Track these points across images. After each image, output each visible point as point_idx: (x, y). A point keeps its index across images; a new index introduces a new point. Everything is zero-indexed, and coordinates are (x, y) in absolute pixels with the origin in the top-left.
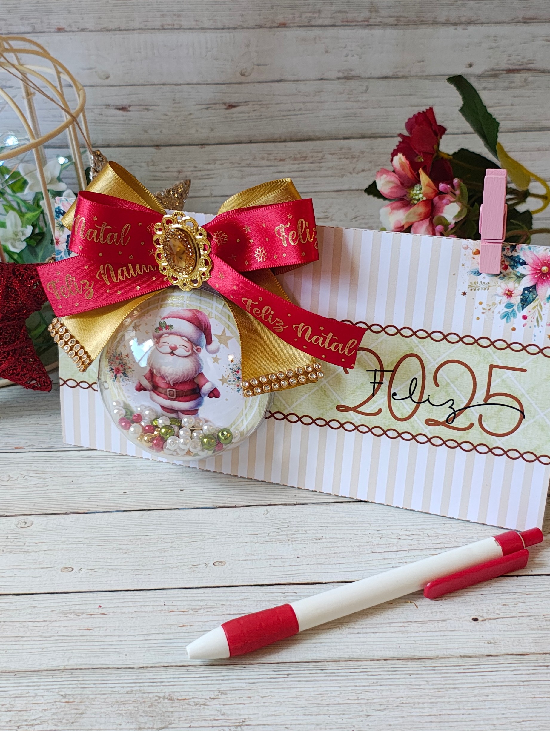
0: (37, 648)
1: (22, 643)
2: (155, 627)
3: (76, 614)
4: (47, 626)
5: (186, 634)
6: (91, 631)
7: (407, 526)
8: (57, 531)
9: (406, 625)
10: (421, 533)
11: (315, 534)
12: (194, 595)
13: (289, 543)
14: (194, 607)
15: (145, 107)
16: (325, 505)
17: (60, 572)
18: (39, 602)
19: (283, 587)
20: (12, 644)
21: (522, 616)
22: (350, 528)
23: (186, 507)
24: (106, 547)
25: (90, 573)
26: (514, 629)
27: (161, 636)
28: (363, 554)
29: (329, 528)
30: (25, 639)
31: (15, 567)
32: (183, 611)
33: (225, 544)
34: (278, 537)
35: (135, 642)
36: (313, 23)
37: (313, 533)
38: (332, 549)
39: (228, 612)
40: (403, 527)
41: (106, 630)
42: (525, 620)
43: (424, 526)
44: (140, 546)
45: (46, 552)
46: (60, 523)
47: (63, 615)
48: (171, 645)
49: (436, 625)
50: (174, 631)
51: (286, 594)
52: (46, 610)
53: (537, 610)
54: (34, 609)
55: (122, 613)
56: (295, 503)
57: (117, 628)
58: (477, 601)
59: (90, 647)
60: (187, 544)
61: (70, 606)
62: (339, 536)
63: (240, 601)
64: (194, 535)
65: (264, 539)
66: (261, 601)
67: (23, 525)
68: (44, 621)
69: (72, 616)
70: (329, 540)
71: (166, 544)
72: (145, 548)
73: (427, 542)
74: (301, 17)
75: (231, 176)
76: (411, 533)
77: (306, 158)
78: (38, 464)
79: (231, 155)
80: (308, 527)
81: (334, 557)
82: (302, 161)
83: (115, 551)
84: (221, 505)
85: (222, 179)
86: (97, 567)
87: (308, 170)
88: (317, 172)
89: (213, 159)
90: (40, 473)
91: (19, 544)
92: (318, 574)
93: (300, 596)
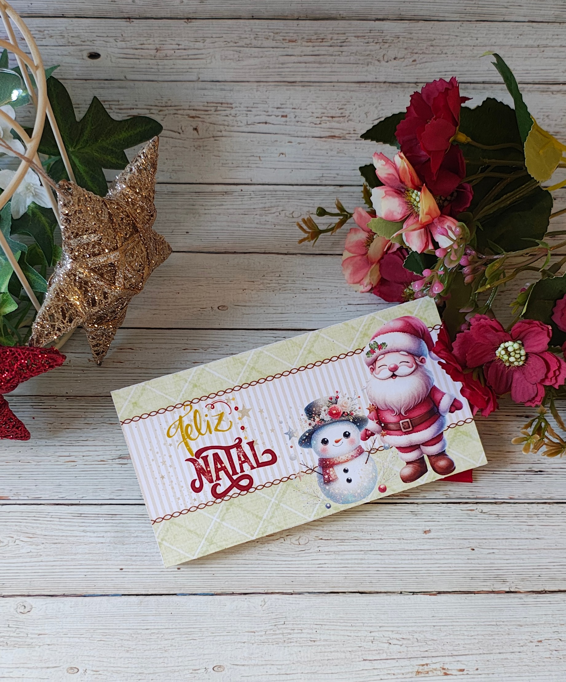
7: (398, 627)
8: (58, 620)
10: (411, 637)
11: (310, 634)
13: (285, 645)
17: (66, 674)
22: (344, 628)
23: (185, 592)
24: (108, 643)
25: (95, 676)
28: (355, 661)
29: (323, 627)
31: (22, 665)
33: (223, 644)
34: (274, 637)
37: (308, 633)
38: (326, 654)
40: (395, 629)
43: (414, 629)
44: (141, 643)
45: (50, 647)
46: (59, 609)
56: (292, 591)
60: (187, 642)
62: (333, 638)
64: (193, 630)
65: (260, 638)
67: (22, 609)
70: (323, 643)
71: (166, 642)
72: (147, 645)
73: (416, 649)
75: (224, 57)
76: (401, 636)
77: (324, 40)
78: (26, 523)
79: (226, 32)
80: (303, 624)
81: (327, 665)
82: (318, 44)
83: (117, 649)
84: (219, 592)
85: (213, 60)
86: (101, 669)
87: (324, 55)
88: (336, 57)
89: (201, 35)
90: (31, 536)
91: (22, 635)
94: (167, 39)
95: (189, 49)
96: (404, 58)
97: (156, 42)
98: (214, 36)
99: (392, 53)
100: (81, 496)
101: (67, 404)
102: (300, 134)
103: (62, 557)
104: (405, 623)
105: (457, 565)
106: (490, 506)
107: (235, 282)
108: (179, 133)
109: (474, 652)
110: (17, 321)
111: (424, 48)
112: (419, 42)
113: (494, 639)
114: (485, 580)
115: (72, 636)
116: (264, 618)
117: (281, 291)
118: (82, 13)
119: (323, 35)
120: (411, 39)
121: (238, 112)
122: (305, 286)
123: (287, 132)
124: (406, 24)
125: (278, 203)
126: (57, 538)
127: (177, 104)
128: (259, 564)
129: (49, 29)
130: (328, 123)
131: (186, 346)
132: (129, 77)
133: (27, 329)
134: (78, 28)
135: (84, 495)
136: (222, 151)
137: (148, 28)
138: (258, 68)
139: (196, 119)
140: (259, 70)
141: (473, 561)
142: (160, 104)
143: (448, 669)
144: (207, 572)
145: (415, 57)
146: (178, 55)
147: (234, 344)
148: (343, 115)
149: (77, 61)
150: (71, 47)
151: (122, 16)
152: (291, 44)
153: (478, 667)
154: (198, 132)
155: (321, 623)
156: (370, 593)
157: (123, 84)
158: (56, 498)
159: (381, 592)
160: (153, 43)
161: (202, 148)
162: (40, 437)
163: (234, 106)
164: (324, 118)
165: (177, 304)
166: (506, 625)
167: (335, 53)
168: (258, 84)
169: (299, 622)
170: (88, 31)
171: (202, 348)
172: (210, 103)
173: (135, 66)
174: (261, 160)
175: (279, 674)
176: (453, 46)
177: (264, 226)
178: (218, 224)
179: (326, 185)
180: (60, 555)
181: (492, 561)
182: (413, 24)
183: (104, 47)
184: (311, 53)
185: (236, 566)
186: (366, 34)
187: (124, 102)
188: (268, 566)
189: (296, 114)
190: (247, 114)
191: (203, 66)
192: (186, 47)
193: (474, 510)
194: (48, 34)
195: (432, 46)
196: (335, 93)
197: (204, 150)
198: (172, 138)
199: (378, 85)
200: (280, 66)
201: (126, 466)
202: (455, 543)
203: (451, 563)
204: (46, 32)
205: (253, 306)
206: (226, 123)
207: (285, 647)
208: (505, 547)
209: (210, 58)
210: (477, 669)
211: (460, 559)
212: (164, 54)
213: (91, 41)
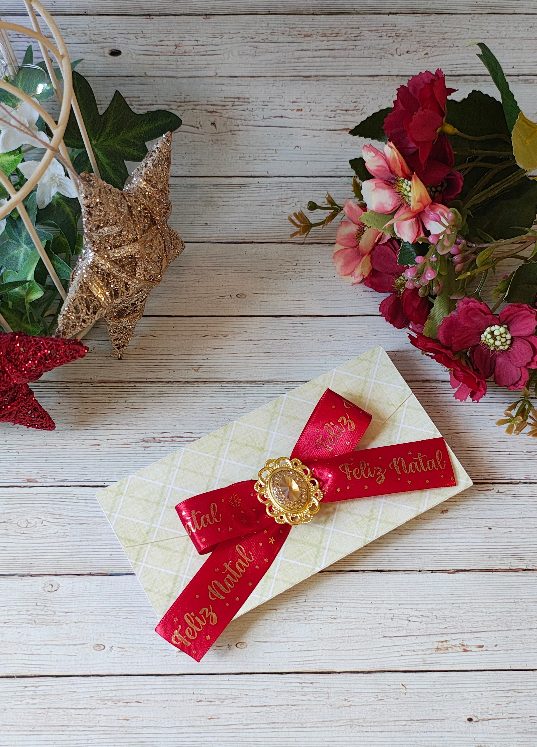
0: (83, 740)
1: (68, 733)
2: (186, 719)
3: (113, 701)
4: (88, 714)
5: (214, 728)
6: (129, 722)
7: (417, 604)
8: (84, 598)
9: (409, 723)
10: (430, 614)
11: (330, 611)
12: (220, 683)
13: (307, 622)
14: (220, 697)
17: (93, 651)
18: (78, 686)
19: (300, 675)
20: (59, 734)
21: (512, 718)
22: (364, 606)
24: (132, 620)
25: (121, 653)
26: (503, 732)
27: (191, 730)
28: (375, 638)
29: (344, 604)
30: (70, 728)
31: (50, 643)
32: (211, 702)
33: (246, 621)
34: (295, 614)
35: (170, 736)
38: (346, 631)
39: (251, 704)
40: (414, 606)
41: (143, 721)
42: (514, 722)
43: (434, 606)
45: (77, 624)
46: (86, 587)
47: (102, 703)
48: (201, 739)
49: (435, 725)
50: (203, 724)
51: (304, 685)
52: (85, 696)
53: (525, 711)
54: (74, 695)
55: (156, 701)
57: (152, 719)
58: (474, 699)
59: (130, 740)
61: (106, 692)
62: (353, 615)
63: (262, 691)
65: (282, 614)
66: (280, 691)
67: (49, 588)
68: (85, 708)
69: (110, 703)
70: (343, 620)
73: (435, 626)
75: (241, 53)
76: (420, 614)
77: (339, 35)
78: (54, 504)
79: (243, 27)
80: (324, 602)
81: (348, 642)
82: (332, 38)
83: (142, 626)
85: (231, 55)
86: (127, 645)
87: (338, 49)
88: (350, 51)
89: (219, 32)
90: (58, 517)
91: (49, 613)
92: (333, 661)
93: (316, 688)
94: (186, 35)
95: (207, 45)
96: (416, 51)
97: (176, 39)
98: (232, 31)
99: (404, 47)
100: (106, 478)
101: (91, 389)
102: (314, 127)
103: (88, 537)
104: (424, 601)
105: (474, 544)
106: (506, 486)
107: (253, 271)
108: (198, 128)
109: (493, 628)
110: (43, 309)
111: (436, 41)
112: (431, 35)
113: (512, 616)
114: (502, 559)
115: (99, 614)
116: (285, 596)
117: (297, 279)
118: (103, 11)
119: (337, 29)
120: (425, 32)
121: (254, 107)
122: (321, 275)
123: (302, 126)
124: (419, 18)
125: (294, 195)
126: (83, 518)
127: (195, 99)
129: (72, 26)
130: (342, 117)
131: (206, 333)
132: (150, 73)
133: (52, 318)
134: (99, 25)
135: (109, 478)
136: (239, 145)
137: (166, 24)
138: (274, 63)
139: (215, 114)
140: (275, 65)
141: (490, 540)
142: (179, 100)
143: (467, 645)
145: (428, 50)
146: (196, 51)
147: (253, 331)
148: (357, 108)
149: (98, 58)
150: (93, 44)
151: (142, 13)
152: (306, 39)
153: (497, 644)
154: (215, 126)
155: (342, 601)
156: (389, 571)
157: (144, 80)
158: (82, 480)
159: (399, 571)
160: (172, 39)
161: (219, 142)
162: (65, 421)
163: (250, 100)
164: (338, 112)
165: (196, 292)
166: (524, 602)
167: (349, 47)
168: (274, 79)
169: (320, 600)
170: (109, 28)
171: (222, 335)
172: (228, 98)
173: (155, 63)
174: (277, 153)
175: (301, 651)
176: (464, 39)
177: (281, 217)
178: (236, 215)
179: (340, 177)
180: (86, 535)
181: (509, 540)
182: (426, 17)
183: (125, 44)
184: (326, 48)
186: (379, 28)
187: (144, 99)
189: (311, 108)
190: (263, 109)
191: (221, 62)
192: (205, 43)
193: (490, 490)
194: (71, 32)
195: (444, 39)
196: (349, 87)
197: (221, 144)
198: (191, 133)
199: (391, 78)
200: (296, 61)
201: (148, 449)
202: (472, 522)
203: (469, 542)
204: (69, 30)
205: (271, 294)
206: (243, 118)
207: (306, 624)
208: (521, 526)
209: (227, 53)
210: (496, 646)
211: (478, 538)
212: (183, 51)
213: (112, 38)
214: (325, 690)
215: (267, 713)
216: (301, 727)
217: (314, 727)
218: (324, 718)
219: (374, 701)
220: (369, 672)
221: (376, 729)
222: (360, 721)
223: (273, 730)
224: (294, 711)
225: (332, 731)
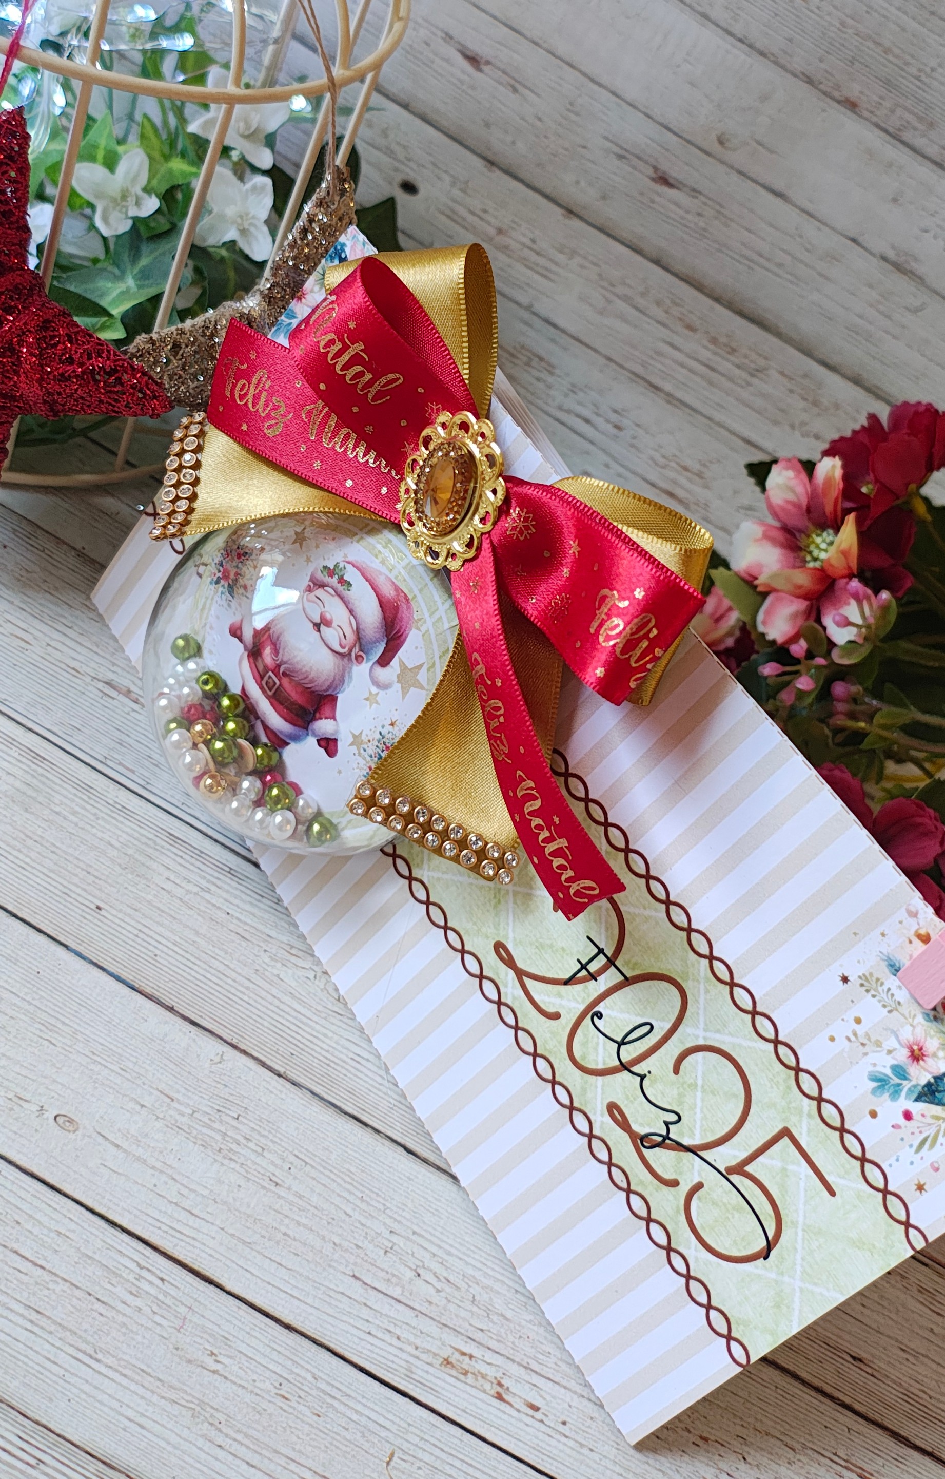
7: (448, 1253)
10: (464, 1286)
11: (276, 1166)
13: (219, 1158)
15: (512, 82)
16: (331, 1110)
19: (148, 1251)
22: (345, 1194)
23: (84, 953)
28: (335, 1269)
29: (308, 1168)
33: (102, 1084)
34: (205, 1130)
36: (907, 136)
37: (273, 1163)
38: (286, 1221)
39: (16, 1247)
40: (440, 1252)
43: (477, 1274)
51: (144, 1273)
56: (282, 1070)
60: (36, 1039)
62: (315, 1199)
63: (54, 1235)
64: (60, 1025)
65: (178, 1117)
66: (89, 1258)
70: (291, 1197)
73: (463, 1313)
74: (892, 111)
75: (584, 296)
76: (446, 1274)
77: (735, 353)
79: (609, 262)
80: (272, 1141)
81: (278, 1243)
82: (723, 353)
84: (148, 990)
85: (567, 292)
87: (722, 374)
88: (737, 387)
89: (573, 247)
92: (228, 1263)
93: (166, 1294)
94: (524, 224)
95: (543, 255)
97: (506, 220)
104: (464, 1253)
109: (572, 1385)
116: (205, 1086)
118: (434, 118)
119: (737, 344)
121: (556, 384)
123: (611, 451)
128: (248, 988)
130: (675, 473)
134: (414, 135)
138: (622, 341)
143: (508, 1389)
144: (145, 944)
146: (524, 256)
149: (380, 181)
150: (386, 157)
151: (485, 153)
152: (687, 331)
153: (567, 1420)
155: (307, 1160)
160: (501, 218)
163: (556, 372)
164: (673, 463)
167: (738, 380)
168: (609, 362)
169: (266, 1133)
170: (425, 148)
172: (526, 349)
175: (176, 1204)
183: (432, 184)
184: (707, 362)
185: (205, 966)
186: (797, 378)
188: (263, 1002)
189: (637, 434)
190: (568, 394)
191: (548, 292)
192: (542, 252)
196: (707, 437)
200: (654, 355)
201: (109, 700)
207: (216, 1161)
209: (565, 285)
212: (505, 245)
213: (419, 165)
214: (182, 1310)
215: (37, 1283)
216: (91, 1357)
217: (116, 1371)
218: (149, 1366)
219: (268, 1392)
220: (288, 1327)
221: (242, 1451)
222: (220, 1416)
223: (29, 1326)
224: (95, 1314)
225: (149, 1403)
